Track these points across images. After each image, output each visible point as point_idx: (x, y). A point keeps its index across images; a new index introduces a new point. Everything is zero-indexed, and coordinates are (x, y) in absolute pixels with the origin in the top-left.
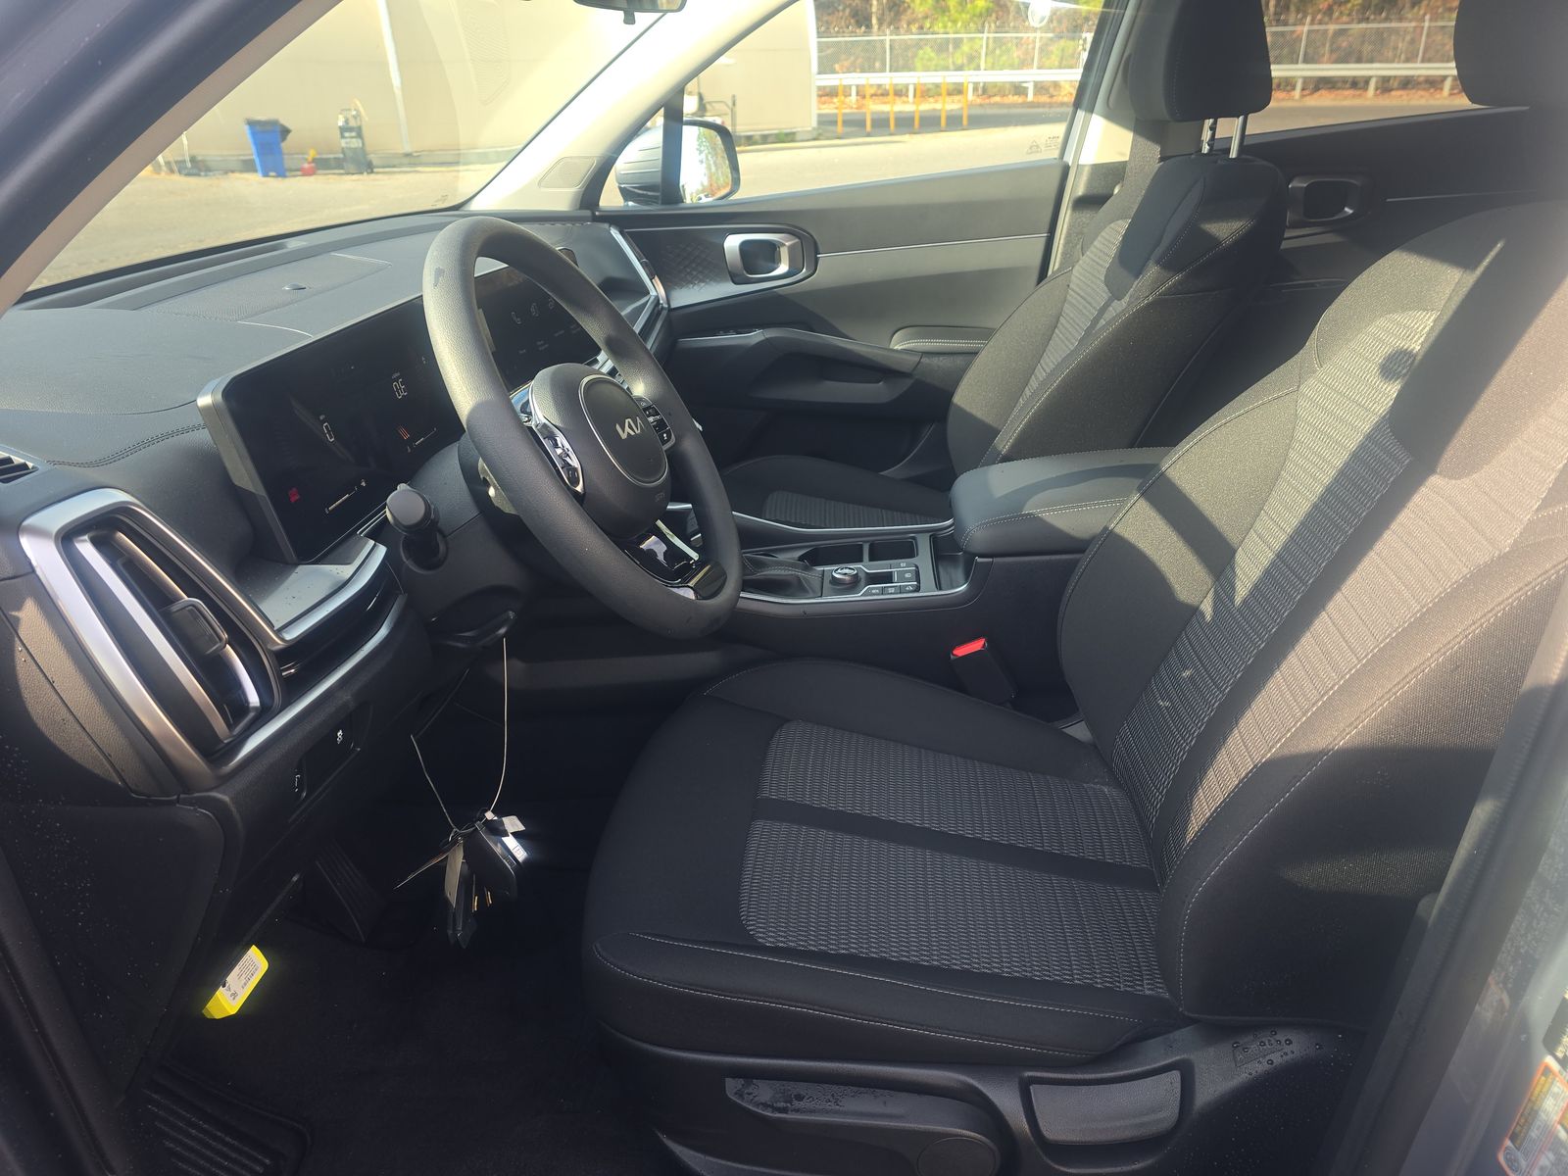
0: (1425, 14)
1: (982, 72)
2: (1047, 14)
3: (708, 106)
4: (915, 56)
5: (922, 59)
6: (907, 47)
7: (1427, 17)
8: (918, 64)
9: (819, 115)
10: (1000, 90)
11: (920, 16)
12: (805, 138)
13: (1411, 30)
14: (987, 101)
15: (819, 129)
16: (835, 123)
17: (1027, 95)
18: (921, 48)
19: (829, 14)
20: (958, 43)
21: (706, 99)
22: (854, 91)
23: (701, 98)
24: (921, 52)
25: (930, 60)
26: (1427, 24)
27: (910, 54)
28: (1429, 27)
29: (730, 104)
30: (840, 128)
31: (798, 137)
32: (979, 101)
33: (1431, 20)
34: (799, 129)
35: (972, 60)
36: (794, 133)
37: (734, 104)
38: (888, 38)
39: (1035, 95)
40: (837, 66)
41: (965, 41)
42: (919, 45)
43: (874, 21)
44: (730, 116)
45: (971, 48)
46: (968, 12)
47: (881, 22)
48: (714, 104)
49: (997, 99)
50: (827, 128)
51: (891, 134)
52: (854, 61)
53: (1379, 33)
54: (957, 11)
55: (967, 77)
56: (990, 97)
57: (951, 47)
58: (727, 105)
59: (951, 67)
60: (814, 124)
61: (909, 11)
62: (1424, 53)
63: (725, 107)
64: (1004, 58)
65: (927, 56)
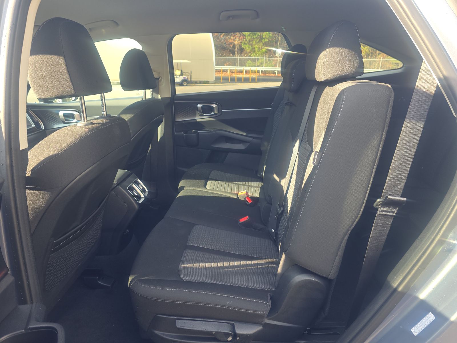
0: (381, 57)
1: (264, 67)
2: (281, 53)
3: (184, 74)
4: (247, 62)
5: (248, 63)
6: (245, 60)
7: (382, 58)
8: (247, 65)
9: (216, 77)
10: (269, 72)
11: (248, 52)
12: (212, 83)
13: (378, 61)
14: (265, 75)
15: (216, 80)
16: (220, 79)
17: (275, 74)
18: (248, 60)
19: (224, 51)
20: (258, 59)
21: (183, 71)
22: (229, 71)
23: (182, 71)
24: (248, 61)
25: (250, 64)
26: (381, 59)
27: (245, 62)
28: (382, 60)
29: (190, 73)
30: (221, 81)
31: (210, 82)
32: (263, 75)
33: (383, 59)
34: (210, 81)
35: (261, 65)
36: (209, 82)
37: (191, 73)
38: (238, 58)
39: (278, 74)
40: (225, 64)
41: (260, 59)
42: (247, 60)
43: (236, 53)
44: (190, 76)
45: (261, 61)
46: (260, 52)
47: (238, 53)
48: (186, 73)
49: (268, 75)
50: (218, 80)
51: (236, 83)
52: (230, 63)
53: (370, 61)
54: (257, 51)
55: (260, 69)
56: (266, 74)
57: (256, 60)
58: (189, 73)
59: (257, 66)
60: (214, 79)
61: (245, 51)
62: (381, 67)
63: (189, 74)
64: (270, 64)
65: (249, 63)
